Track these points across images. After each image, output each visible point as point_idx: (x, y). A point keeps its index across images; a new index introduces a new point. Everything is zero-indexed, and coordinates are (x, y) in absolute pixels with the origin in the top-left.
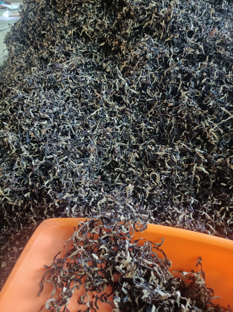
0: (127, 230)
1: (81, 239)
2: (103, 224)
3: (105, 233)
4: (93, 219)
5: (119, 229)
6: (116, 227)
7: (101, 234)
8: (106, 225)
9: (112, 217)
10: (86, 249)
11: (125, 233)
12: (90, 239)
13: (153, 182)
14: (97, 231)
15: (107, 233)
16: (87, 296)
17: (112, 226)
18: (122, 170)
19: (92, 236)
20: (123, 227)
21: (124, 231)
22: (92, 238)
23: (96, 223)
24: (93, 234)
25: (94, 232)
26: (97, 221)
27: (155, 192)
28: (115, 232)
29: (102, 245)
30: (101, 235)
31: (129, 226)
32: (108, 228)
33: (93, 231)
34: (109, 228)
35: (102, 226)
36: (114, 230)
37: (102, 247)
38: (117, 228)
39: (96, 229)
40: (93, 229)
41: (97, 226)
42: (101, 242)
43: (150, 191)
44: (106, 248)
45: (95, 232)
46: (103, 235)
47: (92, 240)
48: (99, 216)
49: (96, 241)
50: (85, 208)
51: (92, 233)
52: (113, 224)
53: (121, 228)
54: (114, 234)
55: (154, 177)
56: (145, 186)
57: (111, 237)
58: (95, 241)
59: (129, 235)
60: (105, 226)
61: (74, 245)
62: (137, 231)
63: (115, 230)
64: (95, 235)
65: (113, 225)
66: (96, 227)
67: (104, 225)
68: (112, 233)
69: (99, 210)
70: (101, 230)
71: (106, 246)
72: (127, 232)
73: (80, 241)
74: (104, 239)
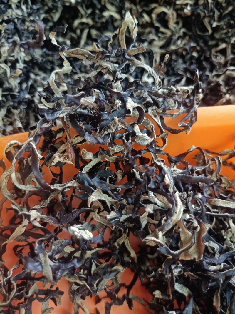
0: (150, 134)
1: (27, 188)
2: (81, 133)
3: (89, 156)
4: (46, 125)
5: (127, 138)
6: (118, 135)
7: (80, 162)
8: (90, 133)
9: (101, 109)
10: (50, 210)
11: (146, 143)
12: (53, 183)
13: (162, 29)
14: (68, 157)
15: (96, 155)
16: (83, 309)
17: (106, 133)
18: (90, 21)
19: (58, 172)
20: (137, 128)
21: (142, 138)
22: (58, 178)
23: (59, 135)
24: (58, 168)
25: (59, 162)
26: (61, 130)
27: (173, 48)
28: (117, 148)
29: (93, 192)
30: (81, 164)
31: (151, 124)
32: (98, 142)
33: (57, 158)
34: (101, 141)
35: (80, 139)
36: (112, 143)
37: (93, 198)
38: (121, 138)
39: (64, 152)
40: (56, 155)
41: (62, 143)
42: (86, 183)
43: (161, 47)
44: (105, 197)
45: (61, 160)
46: (86, 162)
47: (60, 182)
48: (61, 114)
49: (73, 184)
50: (27, 114)
51: (56, 166)
52: (109, 127)
53: (134, 134)
54: (115, 154)
55: (163, 19)
56: (148, 40)
57: (107, 163)
58: (69, 184)
59: (155, 146)
60: (89, 138)
61: (14, 207)
62: (174, 132)
63: (115, 144)
64: (64, 168)
65: (109, 131)
66: (62, 148)
67: (83, 136)
68: (111, 153)
69: (59, 99)
70: (77, 151)
71: (105, 192)
72: (149, 140)
73: (27, 192)
74: (92, 173)
